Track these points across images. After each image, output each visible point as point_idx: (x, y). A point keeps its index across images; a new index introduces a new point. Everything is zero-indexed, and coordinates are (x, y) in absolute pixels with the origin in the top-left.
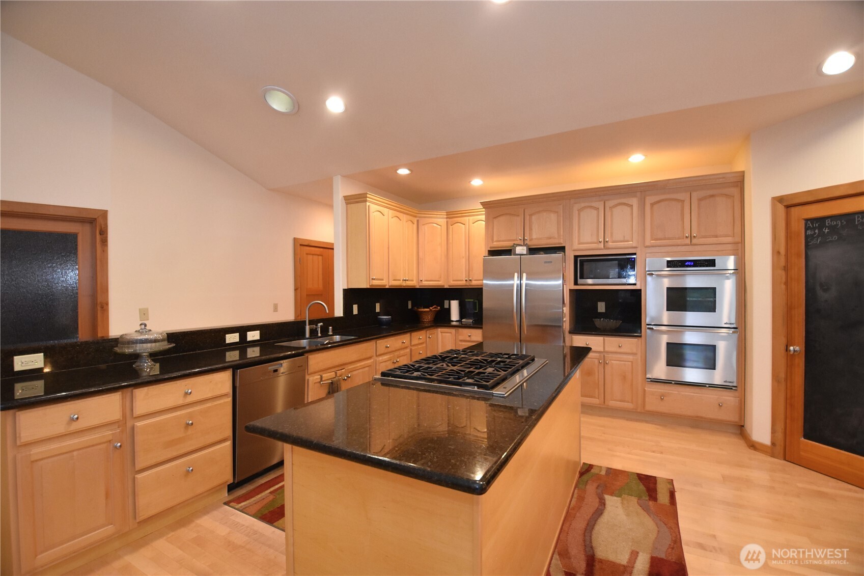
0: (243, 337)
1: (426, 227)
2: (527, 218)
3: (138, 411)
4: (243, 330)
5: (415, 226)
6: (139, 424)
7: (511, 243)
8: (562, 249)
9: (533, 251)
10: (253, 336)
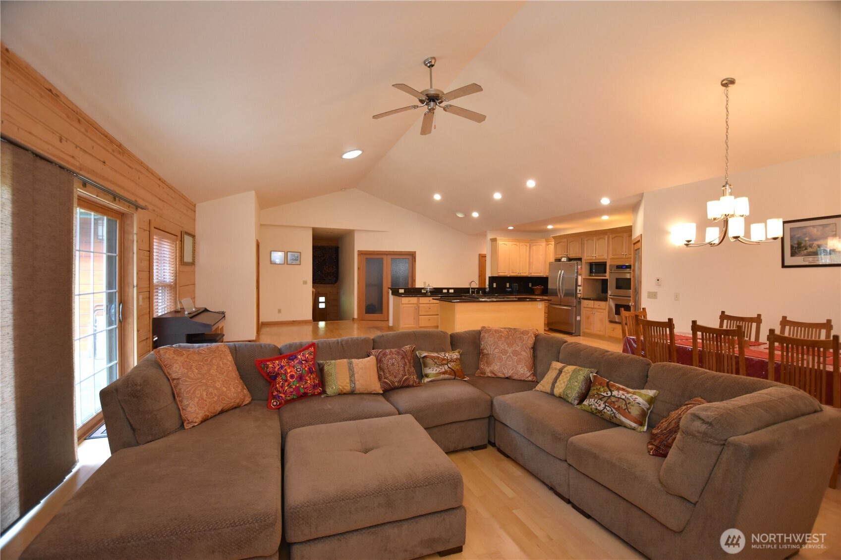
0: (448, 291)
1: (534, 247)
2: (568, 244)
3: (420, 302)
4: (448, 289)
5: (528, 247)
6: (420, 305)
7: (560, 256)
8: (580, 259)
9: (570, 260)
10: (451, 291)
